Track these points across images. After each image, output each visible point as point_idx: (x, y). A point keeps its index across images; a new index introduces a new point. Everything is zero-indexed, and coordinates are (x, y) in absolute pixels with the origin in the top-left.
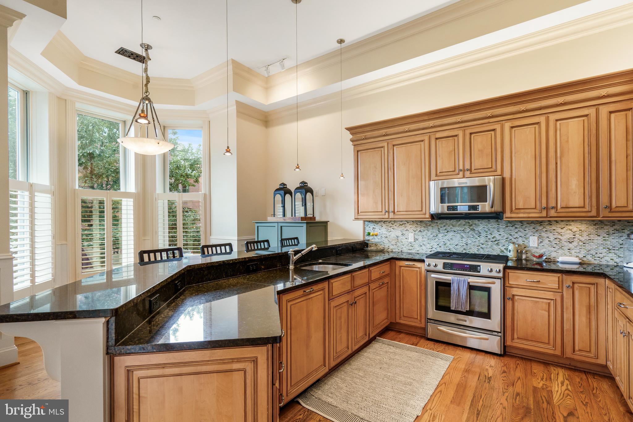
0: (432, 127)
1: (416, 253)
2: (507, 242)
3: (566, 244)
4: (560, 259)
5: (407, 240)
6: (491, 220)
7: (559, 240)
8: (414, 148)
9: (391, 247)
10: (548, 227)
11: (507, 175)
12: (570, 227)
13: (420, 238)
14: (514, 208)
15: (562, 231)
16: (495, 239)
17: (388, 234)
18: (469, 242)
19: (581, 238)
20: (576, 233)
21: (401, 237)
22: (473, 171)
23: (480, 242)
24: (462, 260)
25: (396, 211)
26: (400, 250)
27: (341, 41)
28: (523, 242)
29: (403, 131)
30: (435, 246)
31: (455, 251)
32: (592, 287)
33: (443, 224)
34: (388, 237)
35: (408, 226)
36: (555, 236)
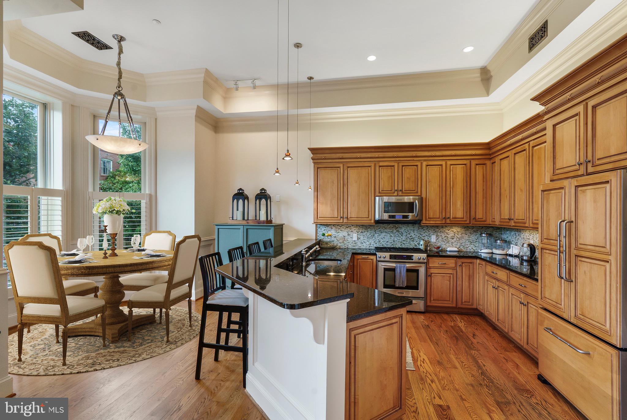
0: (377, 158)
1: (358, 249)
2: (419, 239)
3: (450, 240)
4: (448, 249)
5: (352, 239)
6: (410, 225)
7: (447, 237)
8: (364, 171)
9: (339, 245)
10: (441, 229)
11: (424, 196)
12: (453, 230)
13: (362, 238)
14: (427, 218)
15: (448, 232)
16: (412, 237)
17: (337, 234)
18: (396, 239)
19: (458, 236)
20: (456, 233)
21: (347, 237)
22: (404, 191)
23: (403, 240)
24: (401, 253)
25: (349, 217)
26: (346, 246)
27: (311, 78)
28: (428, 239)
29: (355, 157)
30: (372, 243)
31: (386, 246)
32: (471, 265)
33: (378, 227)
34: (337, 237)
35: (353, 229)
36: (445, 235)
